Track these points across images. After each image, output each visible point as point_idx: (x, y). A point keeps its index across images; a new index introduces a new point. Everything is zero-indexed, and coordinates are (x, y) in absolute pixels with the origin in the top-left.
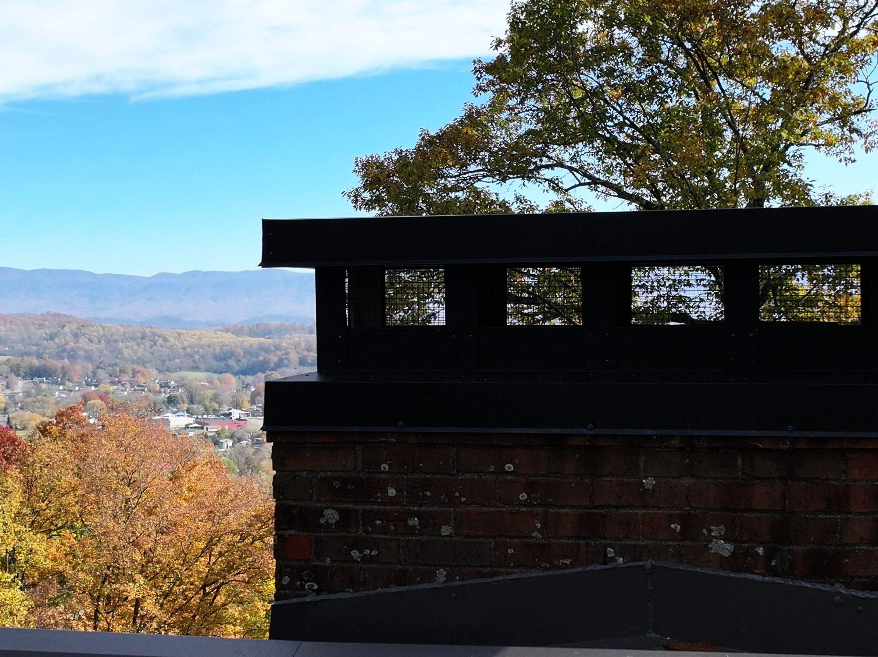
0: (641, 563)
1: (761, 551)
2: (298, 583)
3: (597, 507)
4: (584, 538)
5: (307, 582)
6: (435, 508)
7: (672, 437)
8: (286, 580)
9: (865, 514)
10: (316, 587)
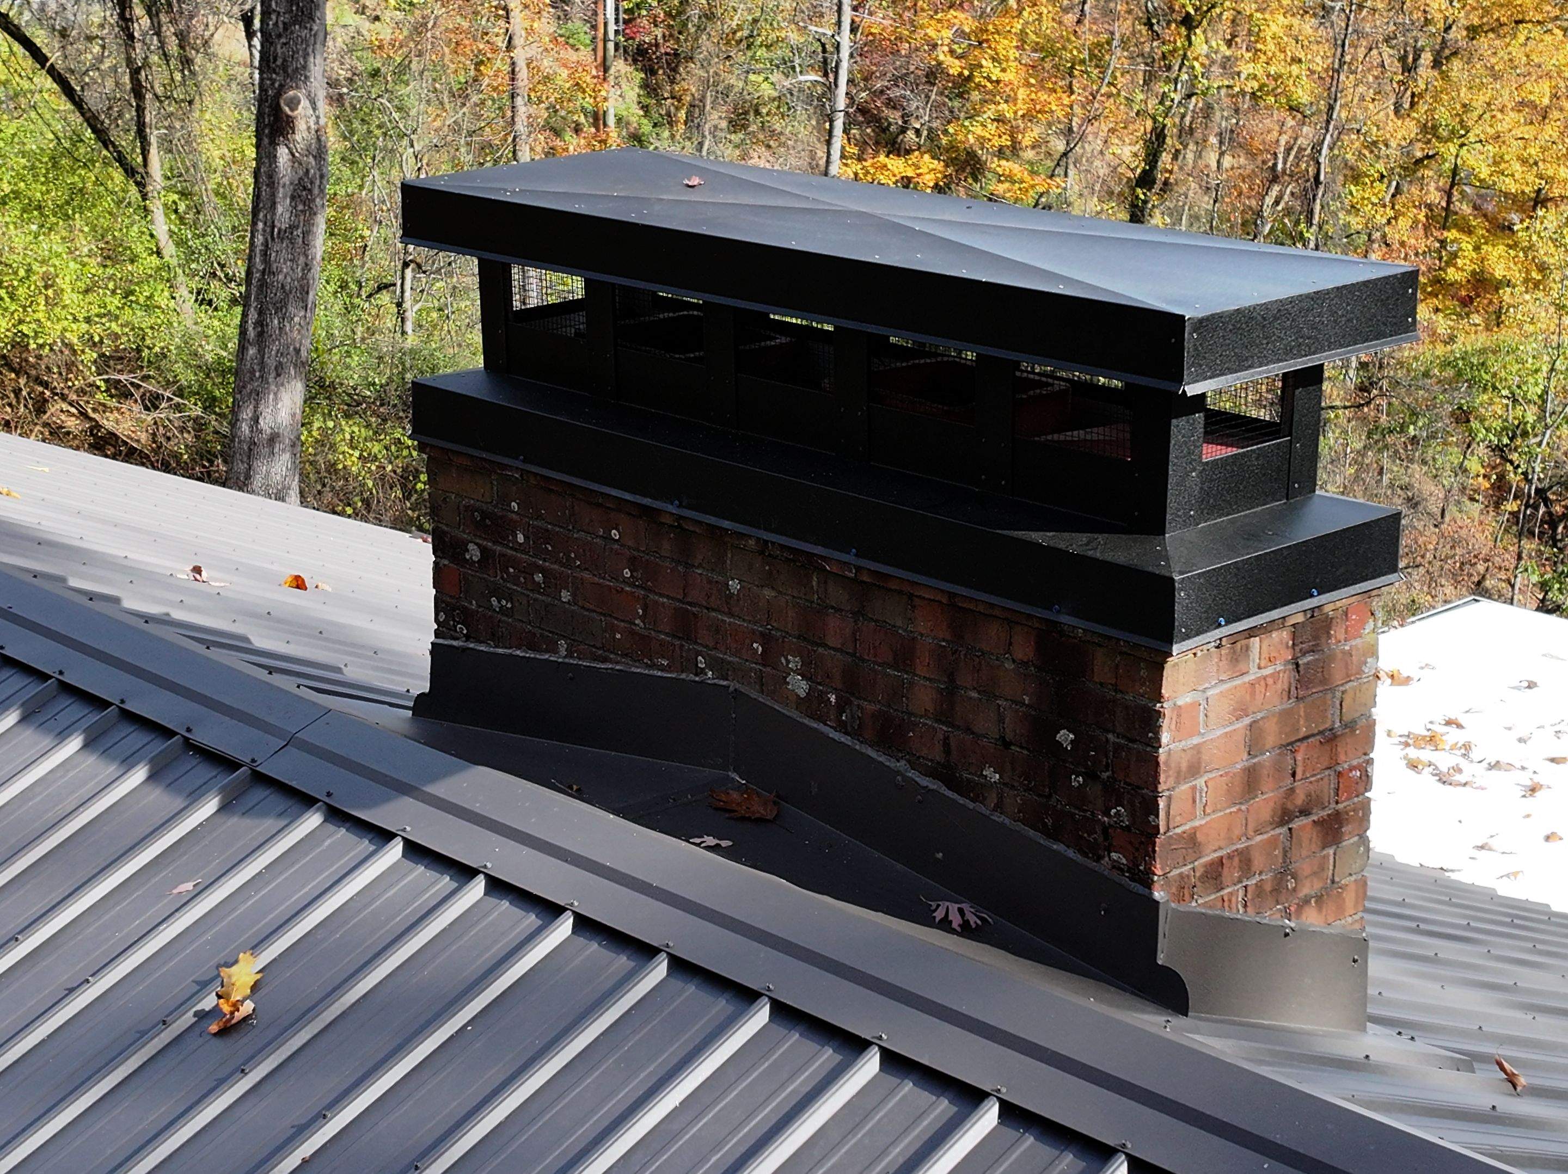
0: (725, 683)
1: (833, 698)
2: (452, 623)
3: (690, 604)
4: (679, 638)
5: (459, 623)
6: (556, 567)
7: (750, 537)
8: (442, 617)
9: (930, 680)
10: (465, 632)
